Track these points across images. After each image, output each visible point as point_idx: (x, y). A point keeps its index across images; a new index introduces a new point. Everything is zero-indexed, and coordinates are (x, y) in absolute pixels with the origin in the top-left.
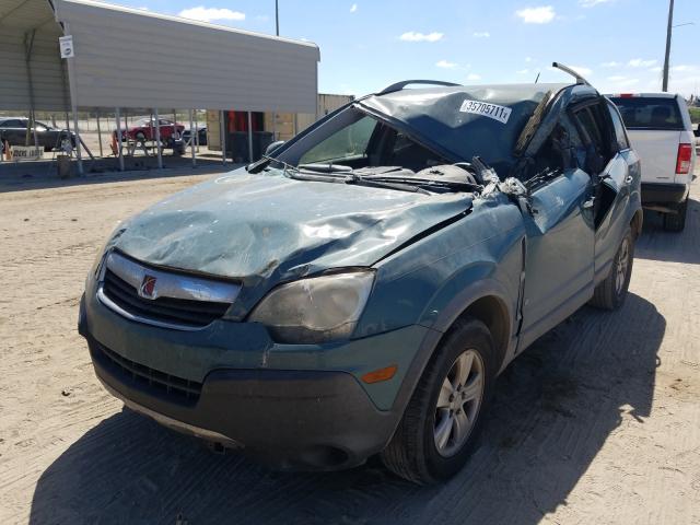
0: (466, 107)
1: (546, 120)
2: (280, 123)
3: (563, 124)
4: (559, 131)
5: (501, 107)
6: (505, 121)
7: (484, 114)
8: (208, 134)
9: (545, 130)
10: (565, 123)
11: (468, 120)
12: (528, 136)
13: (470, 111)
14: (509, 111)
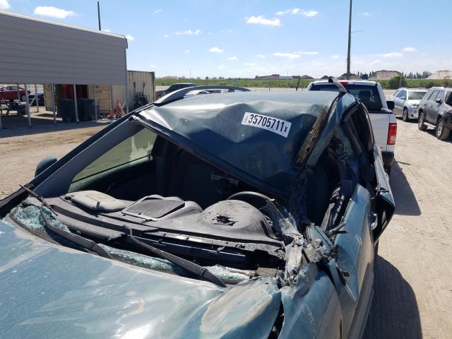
0: (247, 120)
1: (323, 134)
2: (100, 91)
3: (338, 136)
4: (335, 143)
5: (281, 121)
6: (286, 135)
7: (265, 128)
8: (45, 99)
9: (323, 144)
10: (340, 134)
11: (250, 134)
12: (308, 149)
13: (252, 124)
14: (288, 125)
